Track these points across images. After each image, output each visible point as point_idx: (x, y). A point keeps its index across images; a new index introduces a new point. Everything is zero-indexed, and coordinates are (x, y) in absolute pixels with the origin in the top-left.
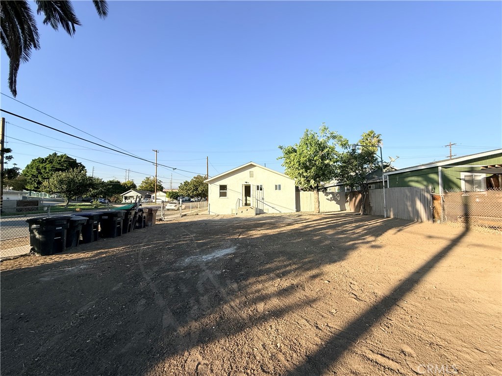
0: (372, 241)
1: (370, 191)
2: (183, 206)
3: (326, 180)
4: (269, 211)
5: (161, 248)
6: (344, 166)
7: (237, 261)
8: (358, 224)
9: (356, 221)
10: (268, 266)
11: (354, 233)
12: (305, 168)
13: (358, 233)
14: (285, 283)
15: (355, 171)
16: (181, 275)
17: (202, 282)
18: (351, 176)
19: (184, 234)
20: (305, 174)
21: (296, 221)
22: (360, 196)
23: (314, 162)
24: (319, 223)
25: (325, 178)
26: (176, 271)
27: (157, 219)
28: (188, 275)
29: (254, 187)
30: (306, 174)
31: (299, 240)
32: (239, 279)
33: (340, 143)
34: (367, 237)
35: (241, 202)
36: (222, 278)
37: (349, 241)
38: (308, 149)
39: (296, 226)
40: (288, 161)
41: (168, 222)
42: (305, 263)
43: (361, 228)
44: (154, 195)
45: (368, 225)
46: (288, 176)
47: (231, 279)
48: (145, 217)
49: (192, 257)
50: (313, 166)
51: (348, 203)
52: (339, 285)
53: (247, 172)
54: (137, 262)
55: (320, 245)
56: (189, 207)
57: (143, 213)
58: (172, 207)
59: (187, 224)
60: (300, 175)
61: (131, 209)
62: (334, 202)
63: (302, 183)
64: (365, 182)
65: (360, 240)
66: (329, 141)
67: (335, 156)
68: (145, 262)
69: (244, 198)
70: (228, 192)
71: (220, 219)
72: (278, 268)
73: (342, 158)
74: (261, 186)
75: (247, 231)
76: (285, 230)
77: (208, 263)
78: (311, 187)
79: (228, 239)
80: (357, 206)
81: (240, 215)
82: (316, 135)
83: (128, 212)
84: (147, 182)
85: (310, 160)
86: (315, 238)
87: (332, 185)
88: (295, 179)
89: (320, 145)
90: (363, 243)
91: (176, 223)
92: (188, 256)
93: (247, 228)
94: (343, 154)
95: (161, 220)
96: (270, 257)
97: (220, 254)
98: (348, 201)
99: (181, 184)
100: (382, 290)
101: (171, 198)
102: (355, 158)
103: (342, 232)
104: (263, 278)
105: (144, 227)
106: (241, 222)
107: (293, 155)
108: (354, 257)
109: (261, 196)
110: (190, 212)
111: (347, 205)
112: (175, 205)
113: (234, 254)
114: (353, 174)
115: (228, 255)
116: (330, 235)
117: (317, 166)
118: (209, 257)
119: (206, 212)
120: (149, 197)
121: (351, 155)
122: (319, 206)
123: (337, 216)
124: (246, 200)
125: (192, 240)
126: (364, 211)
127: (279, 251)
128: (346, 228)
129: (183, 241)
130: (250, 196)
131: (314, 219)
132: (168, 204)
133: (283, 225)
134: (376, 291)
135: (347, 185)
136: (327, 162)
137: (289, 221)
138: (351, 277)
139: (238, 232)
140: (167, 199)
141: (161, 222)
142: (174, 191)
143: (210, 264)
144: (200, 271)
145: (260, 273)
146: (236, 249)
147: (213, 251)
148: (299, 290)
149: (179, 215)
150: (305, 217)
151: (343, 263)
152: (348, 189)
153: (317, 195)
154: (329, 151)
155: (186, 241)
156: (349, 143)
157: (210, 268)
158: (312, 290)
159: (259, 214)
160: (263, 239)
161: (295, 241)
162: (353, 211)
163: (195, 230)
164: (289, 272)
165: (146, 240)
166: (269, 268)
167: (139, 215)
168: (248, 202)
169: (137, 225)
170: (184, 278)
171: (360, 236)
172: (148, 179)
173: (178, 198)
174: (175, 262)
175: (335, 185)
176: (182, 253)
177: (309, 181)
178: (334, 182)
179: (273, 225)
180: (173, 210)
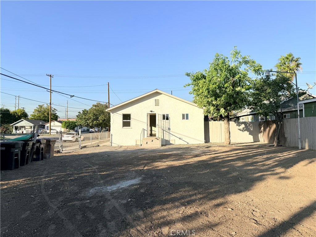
0: (281, 173)
1: (285, 121)
2: (82, 137)
3: (237, 109)
4: (176, 142)
5: (64, 180)
6: (257, 94)
7: (142, 191)
8: (269, 156)
9: (268, 153)
10: (173, 196)
11: (264, 165)
12: (215, 96)
13: (269, 164)
14: (190, 210)
15: (269, 99)
16: (87, 204)
17: (108, 210)
18: (264, 104)
19: (85, 166)
20: (214, 103)
21: (205, 153)
22: (274, 126)
23: (224, 89)
24: (229, 155)
25: (236, 106)
26: (81, 200)
27: (55, 151)
28: (94, 204)
29: (160, 116)
30: (216, 102)
31: (206, 171)
32: (145, 207)
33: (253, 68)
34: (277, 168)
35: (146, 132)
36: (128, 207)
37: (258, 173)
38: (219, 75)
39: (204, 158)
40: (196, 88)
41: (67, 154)
42: (211, 193)
43: (272, 160)
44: (48, 125)
45: (280, 156)
46: (196, 105)
47: (137, 207)
48: (42, 148)
49: (97, 188)
50: (224, 94)
51: (262, 134)
52: (242, 212)
53: (152, 101)
54: (41, 192)
55: (228, 176)
56: (88, 139)
57: (41, 144)
58: (70, 138)
59: (88, 156)
60: (209, 103)
61: (28, 141)
62: (247, 133)
63: (211, 112)
64: (279, 111)
65: (269, 171)
66: (241, 67)
67: (247, 82)
68: (49, 193)
69: (149, 128)
70: (132, 121)
71: (124, 151)
72: (183, 197)
73: (255, 85)
74: (167, 115)
75: (152, 162)
76: (191, 162)
77: (113, 193)
78: (221, 116)
79: (133, 170)
80: (271, 136)
81: (145, 146)
82: (227, 60)
83: (25, 143)
84: (40, 110)
85: (219, 88)
86: (223, 170)
87: (245, 114)
88: (204, 108)
89: (231, 70)
90: (271, 174)
91: (76, 155)
92: (93, 187)
93: (152, 160)
94: (256, 80)
95: (58, 152)
96: (176, 187)
97: (125, 184)
98: (261, 132)
99: (80, 113)
100: (282, 216)
101: (67, 128)
102: (269, 85)
103: (252, 164)
104: (168, 206)
105: (42, 159)
106: (146, 154)
107: (201, 82)
108: (260, 187)
109: (167, 126)
110: (90, 144)
111: (260, 135)
112: (72, 136)
113: (139, 184)
114: (266, 102)
115: (133, 185)
116: (238, 167)
117: (228, 94)
118: (114, 188)
119: (108, 144)
120: (43, 127)
121: (264, 82)
122: (230, 137)
123: (248, 147)
124: (151, 130)
125: (94, 172)
126: (278, 143)
127: (185, 182)
128: (256, 160)
129: (86, 172)
130: (155, 126)
131: (224, 151)
132: (65, 135)
133: (190, 157)
134: (276, 217)
135: (261, 114)
136: (238, 89)
137: (197, 152)
138: (254, 205)
139: (143, 164)
140: (63, 130)
141: (59, 155)
142: (71, 120)
143: (115, 194)
144: (106, 200)
145: (164, 202)
146: (141, 180)
147: (118, 182)
148: (203, 217)
149: (78, 147)
150: (214, 148)
151: (249, 193)
152: (262, 119)
153: (227, 125)
154: (240, 77)
155: (89, 172)
156: (263, 69)
157: (115, 198)
158: (214, 216)
159: (165, 145)
160: (168, 170)
161: (201, 172)
162: (266, 142)
163: (97, 162)
164: (194, 201)
165: (45, 172)
166: (174, 197)
167: (37, 147)
168: (153, 133)
169: (35, 157)
170: (90, 206)
171: (270, 168)
172: (41, 106)
173: (76, 128)
174: (80, 192)
175: (249, 114)
176: (86, 184)
177: (219, 110)
178: (247, 111)
179: (179, 157)
180: (70, 141)
